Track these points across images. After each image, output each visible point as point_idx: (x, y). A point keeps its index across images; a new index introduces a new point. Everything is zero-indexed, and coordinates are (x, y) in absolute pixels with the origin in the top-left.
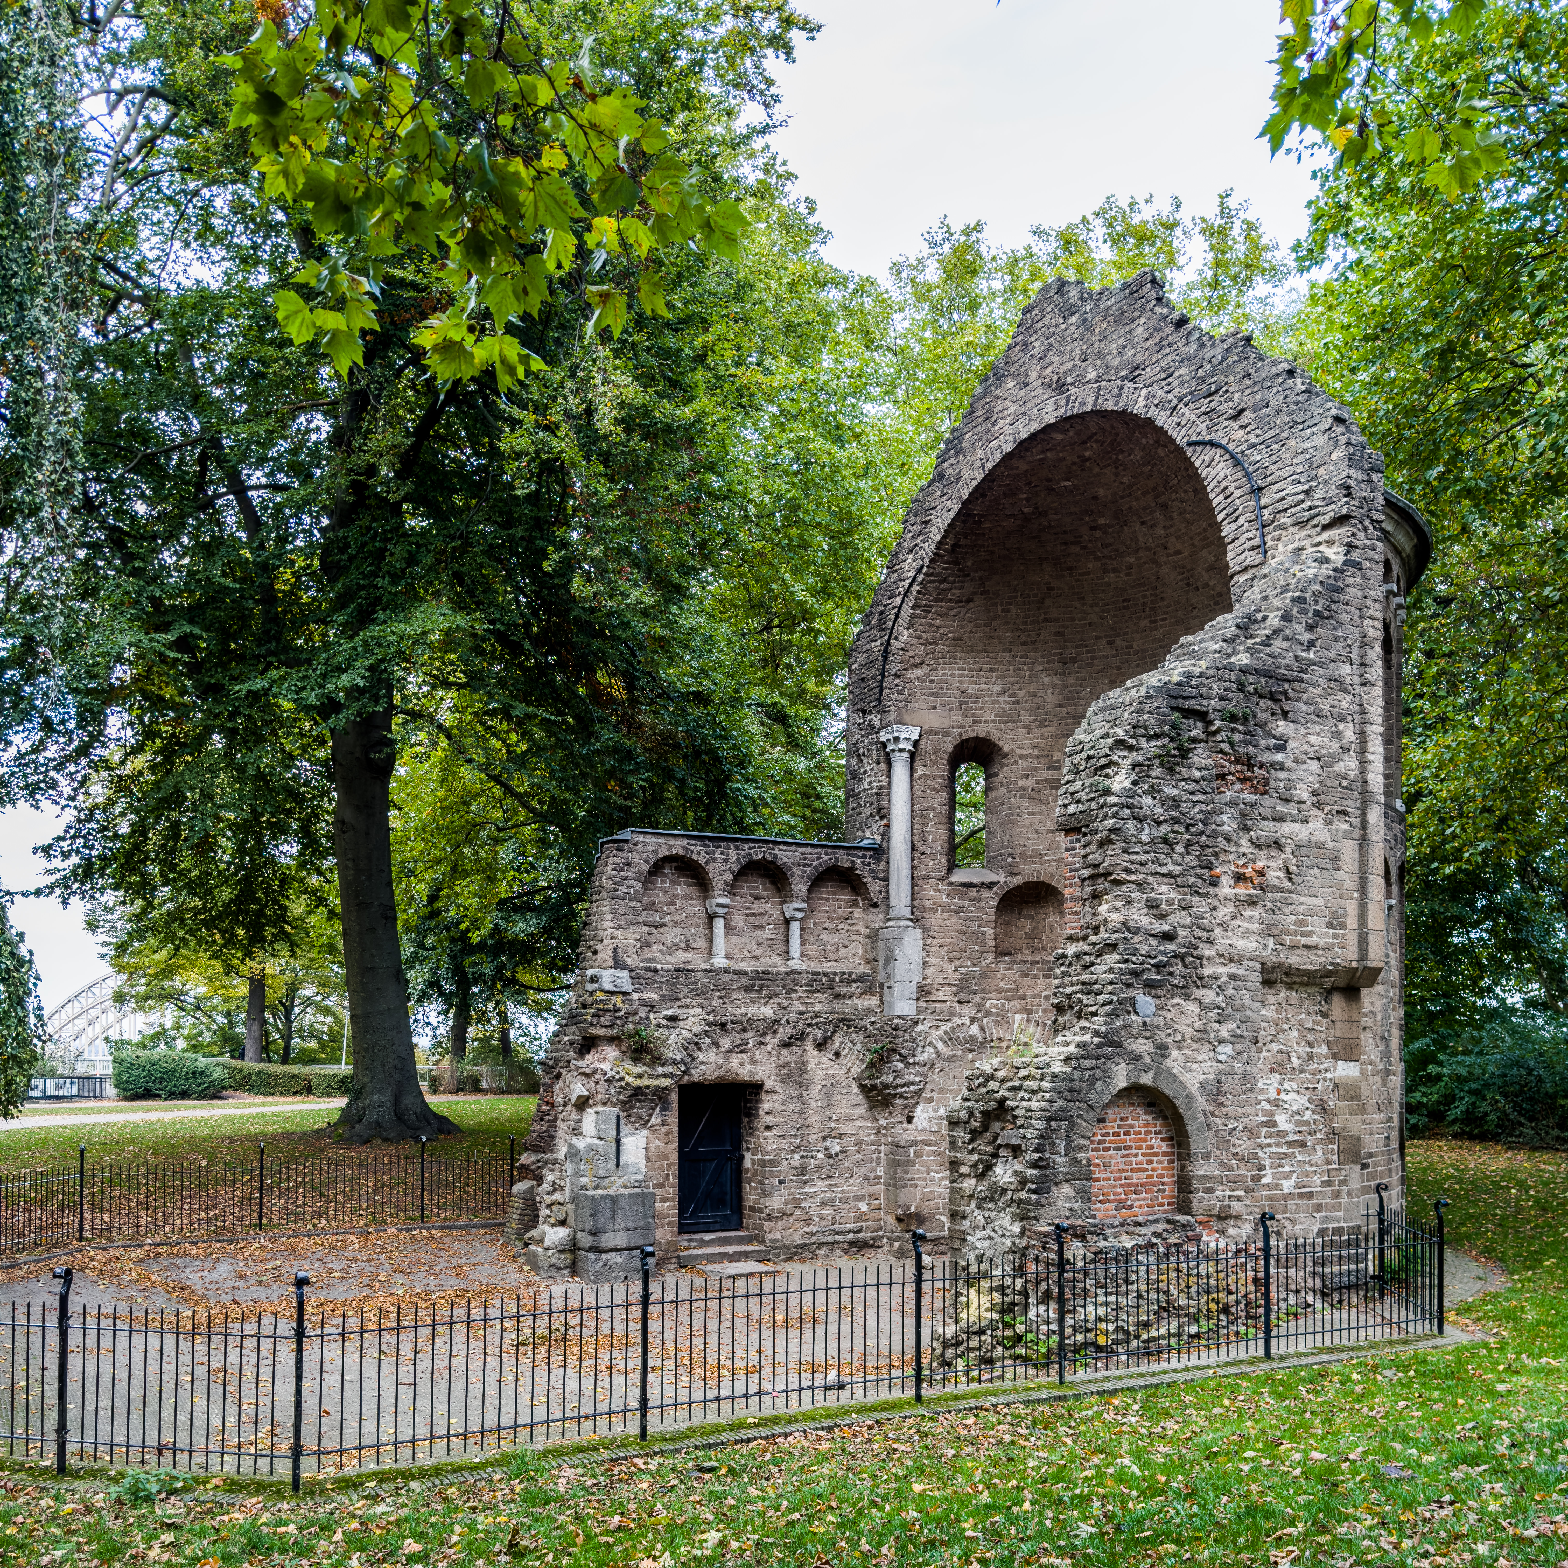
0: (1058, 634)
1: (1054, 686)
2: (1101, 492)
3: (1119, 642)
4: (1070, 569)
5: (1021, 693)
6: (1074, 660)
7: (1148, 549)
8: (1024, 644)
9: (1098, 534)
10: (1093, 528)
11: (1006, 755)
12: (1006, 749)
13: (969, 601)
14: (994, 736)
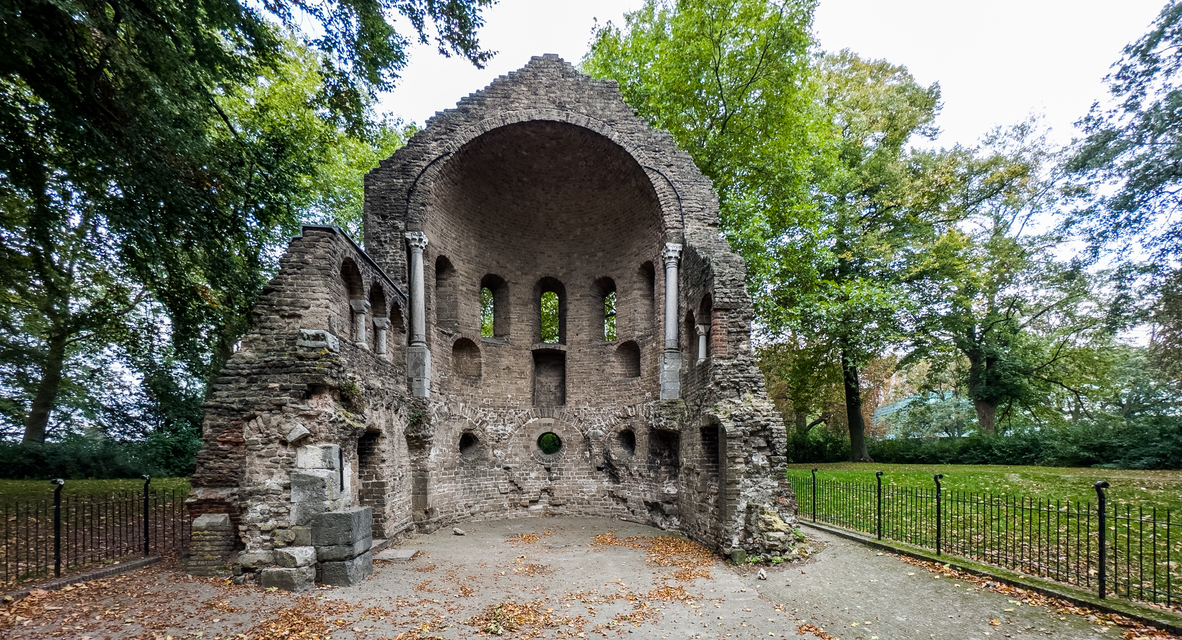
0: (482, 222)
1: (475, 246)
2: (535, 166)
3: (506, 237)
4: (500, 194)
5: (462, 243)
6: (485, 238)
7: (539, 202)
8: (468, 219)
9: (520, 184)
10: (519, 180)
11: (454, 271)
12: (455, 268)
13: (456, 184)
14: (451, 259)
